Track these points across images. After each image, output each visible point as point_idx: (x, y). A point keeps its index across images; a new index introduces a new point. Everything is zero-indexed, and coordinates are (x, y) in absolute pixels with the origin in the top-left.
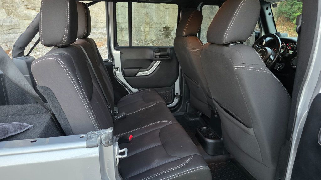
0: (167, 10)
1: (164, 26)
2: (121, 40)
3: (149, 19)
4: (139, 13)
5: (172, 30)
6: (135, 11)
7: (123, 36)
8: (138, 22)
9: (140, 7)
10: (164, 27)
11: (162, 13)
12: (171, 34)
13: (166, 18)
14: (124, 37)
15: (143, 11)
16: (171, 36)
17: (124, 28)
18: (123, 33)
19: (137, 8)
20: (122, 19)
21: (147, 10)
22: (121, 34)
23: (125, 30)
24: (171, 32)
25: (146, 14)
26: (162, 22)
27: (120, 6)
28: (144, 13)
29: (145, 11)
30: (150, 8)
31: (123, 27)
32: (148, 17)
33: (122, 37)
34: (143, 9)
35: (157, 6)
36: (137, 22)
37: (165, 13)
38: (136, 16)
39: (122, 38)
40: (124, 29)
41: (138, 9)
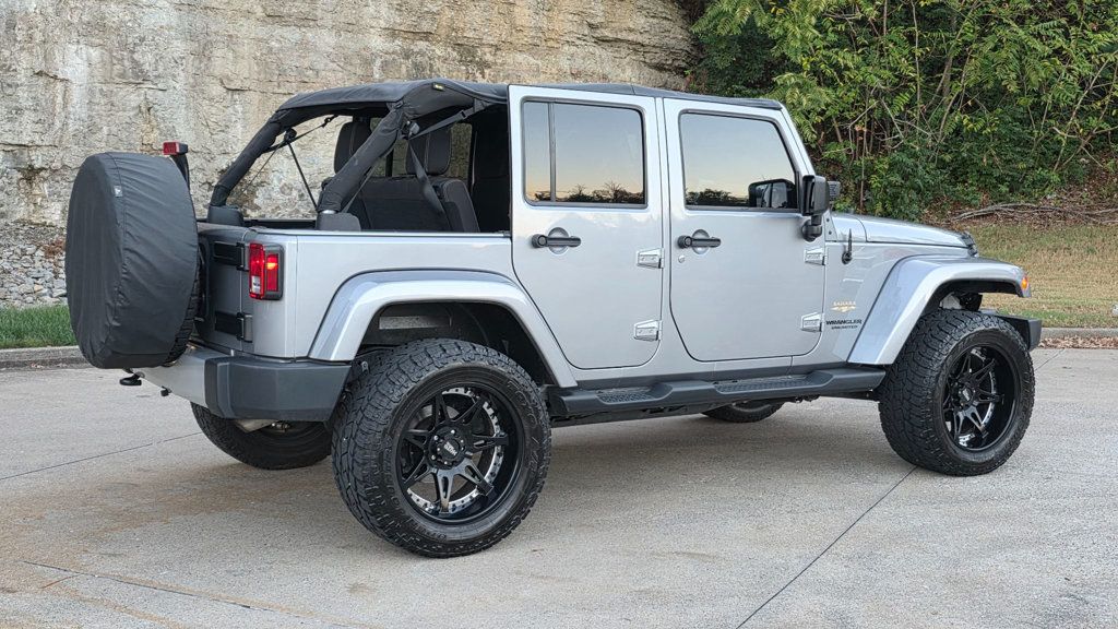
0: (236, 97)
1: (224, 167)
2: (32, 224)
3: (157, 132)
4: (112, 105)
5: (261, 184)
6: (98, 95)
7: (35, 204)
8: (107, 142)
9: (117, 80)
10: (223, 171)
11: (214, 110)
12: (256, 201)
13: (232, 131)
14: (41, 206)
15: (132, 97)
16: (257, 208)
17: (42, 169)
18: (37, 192)
19: (106, 82)
20: (39, 127)
21: (151, 92)
22: (27, 194)
23: (45, 180)
24: (253, 193)
25: (144, 109)
26: (213, 148)
27: (30, 73)
28: (134, 104)
29: (142, 98)
30: (160, 86)
31: (37, 165)
32: (154, 123)
33: (32, 207)
34: (130, 88)
35: (191, 80)
36: (103, 144)
37: (231, 110)
38: (100, 116)
39: (34, 212)
40: (42, 173)
41: (113, 87)
